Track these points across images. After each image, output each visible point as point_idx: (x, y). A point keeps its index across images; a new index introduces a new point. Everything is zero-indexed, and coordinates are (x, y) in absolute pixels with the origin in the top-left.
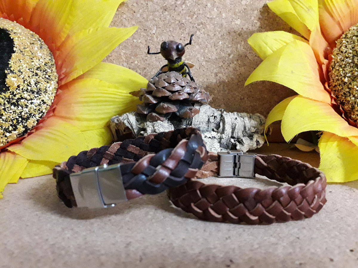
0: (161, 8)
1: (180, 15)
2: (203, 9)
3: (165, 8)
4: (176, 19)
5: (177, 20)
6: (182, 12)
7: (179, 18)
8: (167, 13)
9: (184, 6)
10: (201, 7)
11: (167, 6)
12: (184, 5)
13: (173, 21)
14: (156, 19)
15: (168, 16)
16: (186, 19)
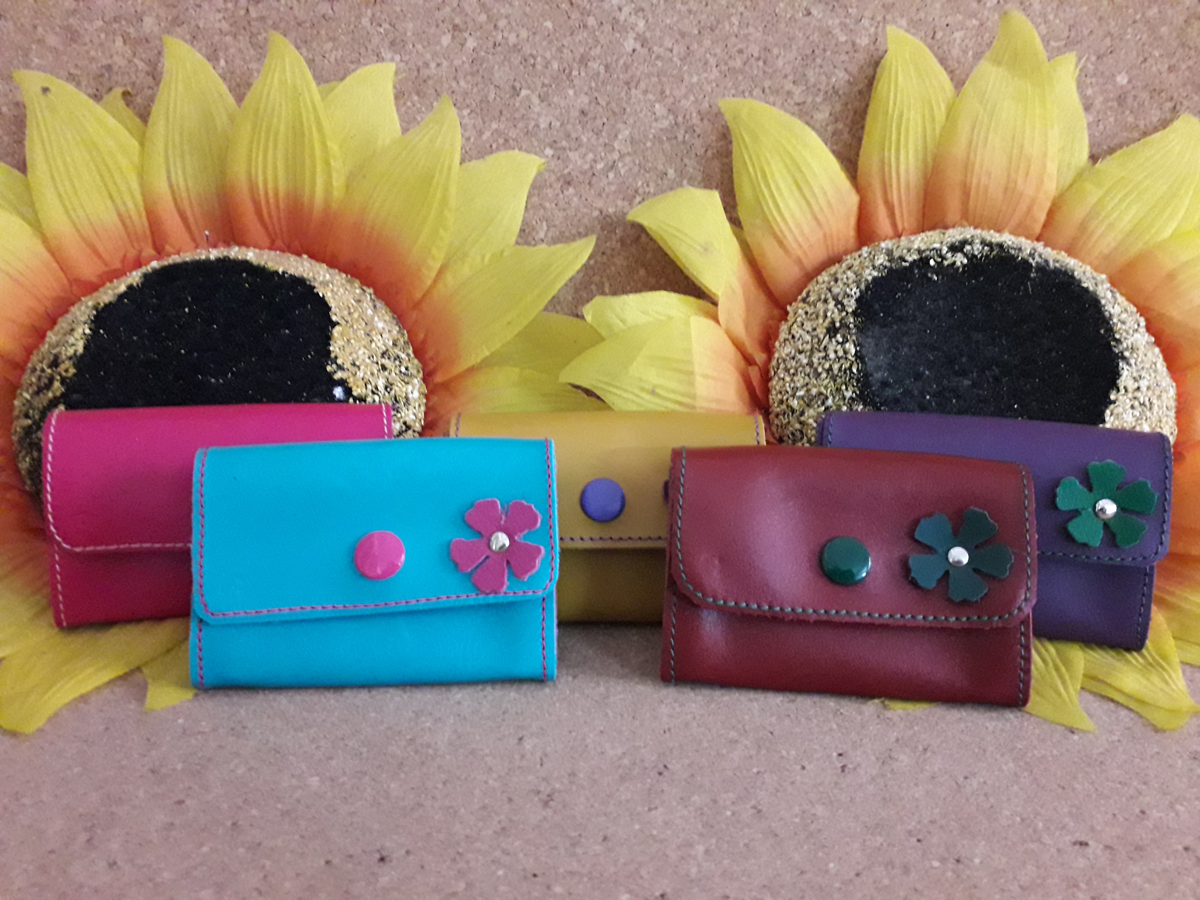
0: (558, 179)
1: (604, 195)
2: (656, 182)
3: (569, 179)
4: (594, 205)
5: (596, 208)
6: (607, 189)
7: (599, 204)
8: (571, 190)
9: (611, 175)
10: (650, 177)
11: (572, 173)
12: (613, 171)
13: (585, 210)
14: (547, 205)
15: (575, 199)
16: (616, 206)
